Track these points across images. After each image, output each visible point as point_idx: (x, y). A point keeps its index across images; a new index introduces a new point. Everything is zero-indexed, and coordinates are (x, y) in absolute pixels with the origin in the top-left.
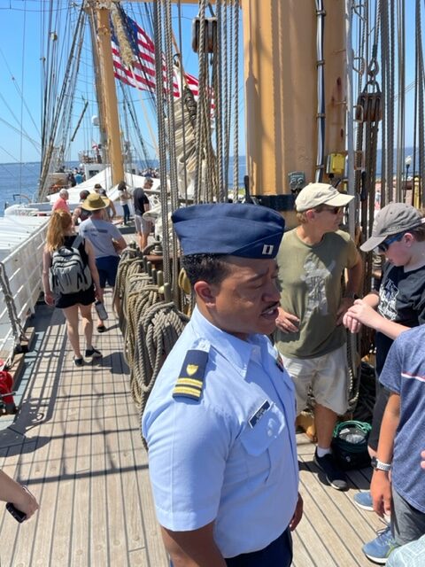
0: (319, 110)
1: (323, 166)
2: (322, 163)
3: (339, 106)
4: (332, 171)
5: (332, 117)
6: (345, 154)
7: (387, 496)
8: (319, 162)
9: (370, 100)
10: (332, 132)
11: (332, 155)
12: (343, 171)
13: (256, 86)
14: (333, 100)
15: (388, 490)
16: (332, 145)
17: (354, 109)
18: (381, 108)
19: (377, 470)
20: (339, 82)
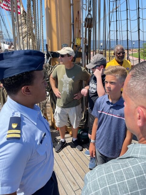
0: (72, 22)
1: (74, 42)
2: (73, 41)
3: (79, 21)
4: (77, 44)
5: (76, 25)
6: (81, 38)
7: (94, 151)
8: (72, 41)
9: (89, 20)
10: (76, 30)
11: (77, 39)
12: (80, 44)
13: (49, 11)
14: (76, 19)
15: (94, 149)
16: (76, 35)
17: (84, 23)
18: (92, 23)
19: (91, 143)
20: (78, 12)
